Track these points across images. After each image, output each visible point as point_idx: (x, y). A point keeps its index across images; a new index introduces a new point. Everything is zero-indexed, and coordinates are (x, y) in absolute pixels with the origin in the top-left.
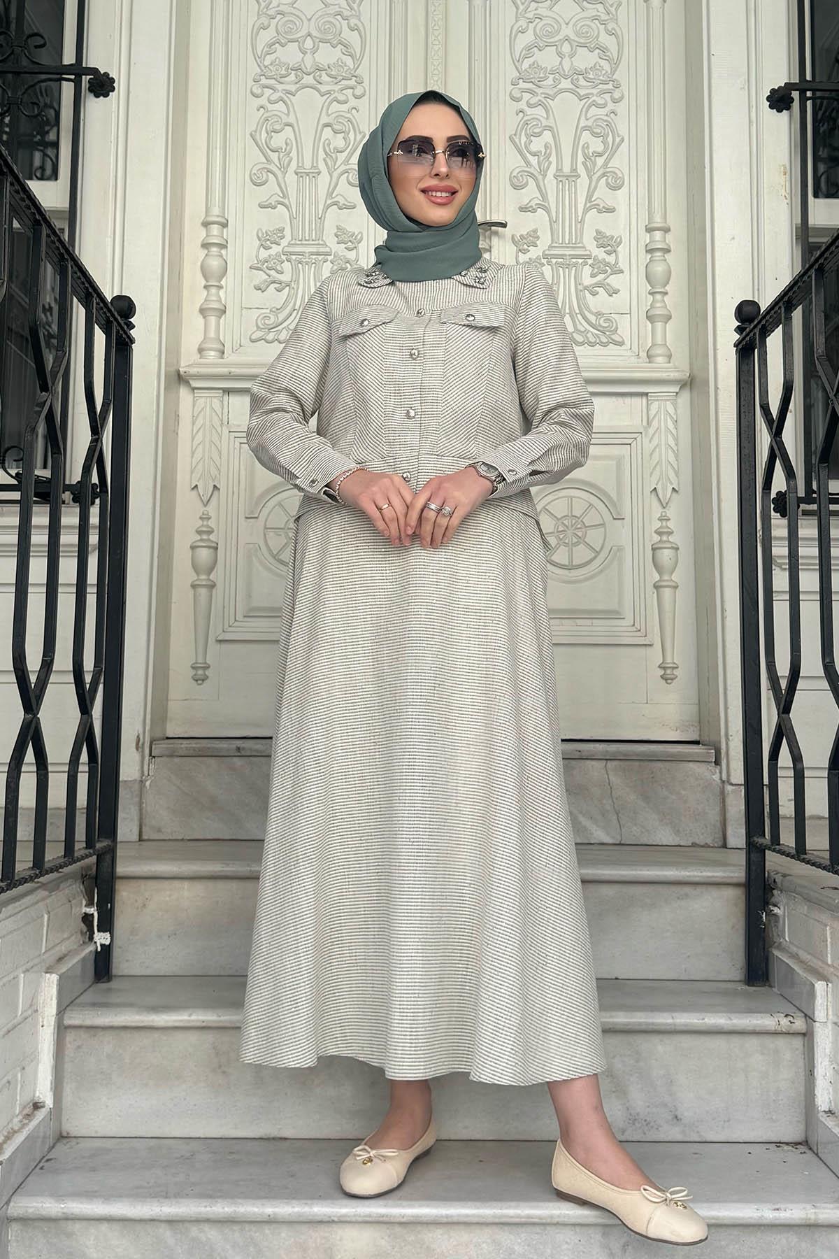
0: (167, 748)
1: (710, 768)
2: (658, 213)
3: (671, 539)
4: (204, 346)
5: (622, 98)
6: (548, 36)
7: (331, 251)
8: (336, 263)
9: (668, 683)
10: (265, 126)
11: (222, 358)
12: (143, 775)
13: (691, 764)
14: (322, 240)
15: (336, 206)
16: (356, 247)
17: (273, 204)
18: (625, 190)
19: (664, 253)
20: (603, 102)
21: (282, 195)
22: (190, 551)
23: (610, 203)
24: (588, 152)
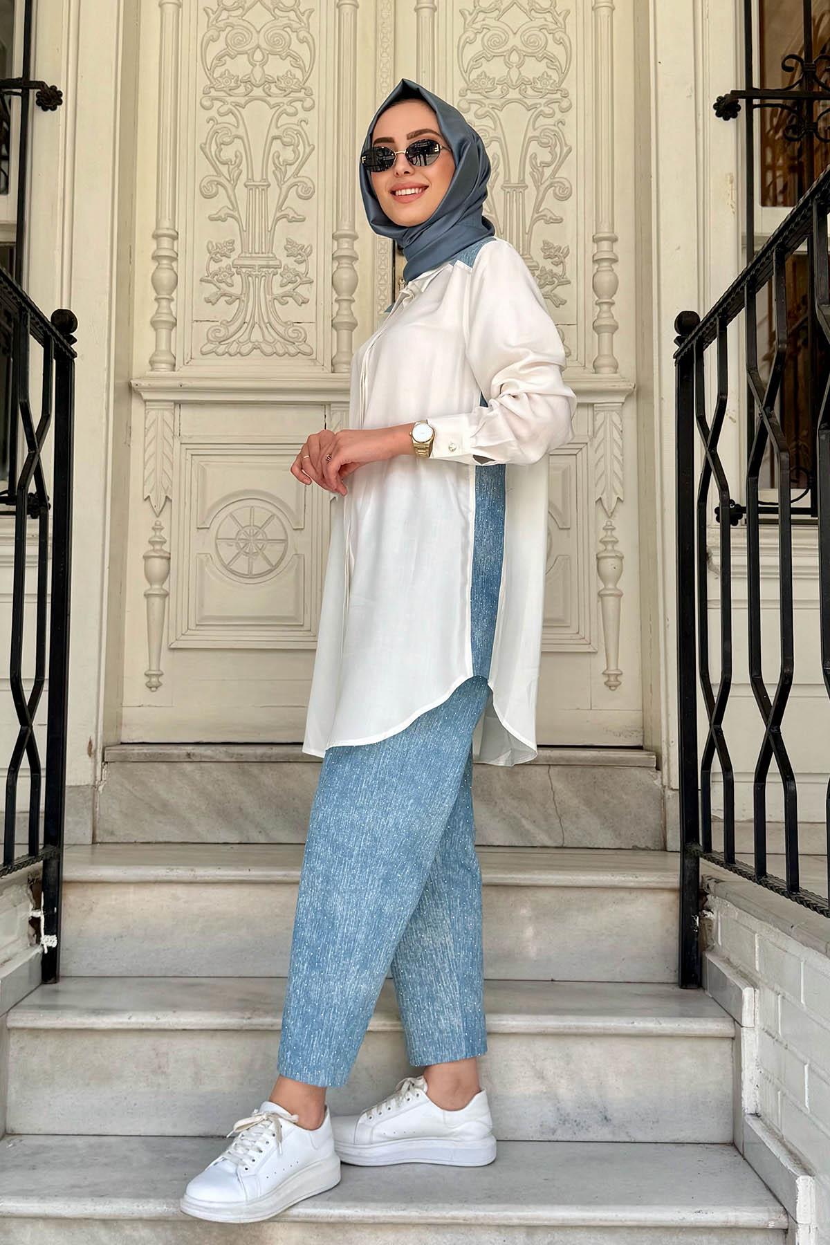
0: (119, 754)
1: (651, 773)
2: (605, 222)
3: (616, 548)
4: (156, 358)
5: (570, 107)
6: (495, 46)
7: (280, 262)
8: (286, 276)
9: (611, 689)
10: (214, 139)
11: (174, 371)
12: (96, 780)
13: (633, 770)
14: (272, 253)
15: (285, 220)
16: (305, 260)
17: (223, 217)
18: (573, 198)
19: (611, 264)
20: (551, 111)
21: (231, 207)
22: (143, 562)
23: (558, 214)
24: (536, 163)
